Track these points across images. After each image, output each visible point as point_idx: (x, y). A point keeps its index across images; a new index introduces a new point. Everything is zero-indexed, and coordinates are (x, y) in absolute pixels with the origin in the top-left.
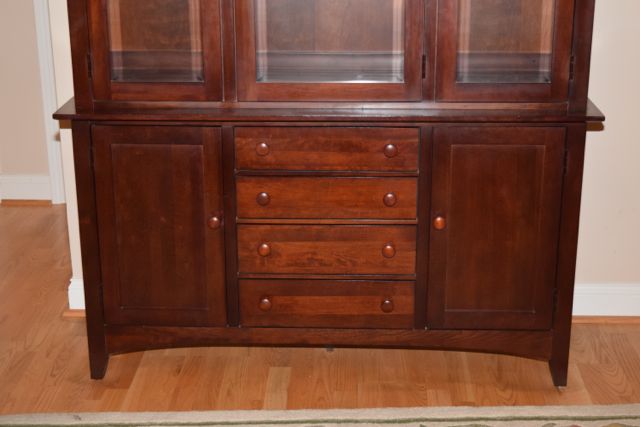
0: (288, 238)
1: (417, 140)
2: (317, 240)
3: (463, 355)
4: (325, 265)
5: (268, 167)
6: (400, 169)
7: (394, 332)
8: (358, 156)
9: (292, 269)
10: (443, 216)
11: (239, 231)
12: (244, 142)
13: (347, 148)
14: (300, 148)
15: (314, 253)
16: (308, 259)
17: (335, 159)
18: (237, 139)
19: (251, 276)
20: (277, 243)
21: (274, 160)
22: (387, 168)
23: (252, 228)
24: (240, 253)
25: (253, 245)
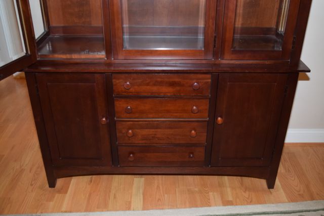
0: (142, 127)
1: (210, 80)
2: (157, 128)
3: (226, 177)
4: (161, 140)
5: (131, 94)
6: (200, 95)
7: (194, 168)
8: (178, 88)
9: (144, 141)
10: (221, 117)
11: (117, 124)
12: (117, 81)
13: (172, 84)
14: (148, 84)
15: (155, 135)
16: (153, 137)
17: (166, 90)
18: (114, 80)
19: (124, 145)
20: (137, 130)
21: (134, 91)
22: (193, 94)
23: (124, 123)
24: (118, 134)
25: (124, 131)
